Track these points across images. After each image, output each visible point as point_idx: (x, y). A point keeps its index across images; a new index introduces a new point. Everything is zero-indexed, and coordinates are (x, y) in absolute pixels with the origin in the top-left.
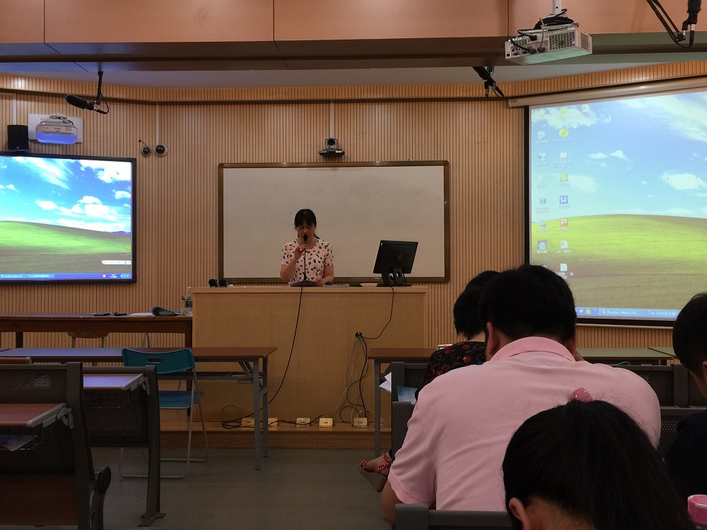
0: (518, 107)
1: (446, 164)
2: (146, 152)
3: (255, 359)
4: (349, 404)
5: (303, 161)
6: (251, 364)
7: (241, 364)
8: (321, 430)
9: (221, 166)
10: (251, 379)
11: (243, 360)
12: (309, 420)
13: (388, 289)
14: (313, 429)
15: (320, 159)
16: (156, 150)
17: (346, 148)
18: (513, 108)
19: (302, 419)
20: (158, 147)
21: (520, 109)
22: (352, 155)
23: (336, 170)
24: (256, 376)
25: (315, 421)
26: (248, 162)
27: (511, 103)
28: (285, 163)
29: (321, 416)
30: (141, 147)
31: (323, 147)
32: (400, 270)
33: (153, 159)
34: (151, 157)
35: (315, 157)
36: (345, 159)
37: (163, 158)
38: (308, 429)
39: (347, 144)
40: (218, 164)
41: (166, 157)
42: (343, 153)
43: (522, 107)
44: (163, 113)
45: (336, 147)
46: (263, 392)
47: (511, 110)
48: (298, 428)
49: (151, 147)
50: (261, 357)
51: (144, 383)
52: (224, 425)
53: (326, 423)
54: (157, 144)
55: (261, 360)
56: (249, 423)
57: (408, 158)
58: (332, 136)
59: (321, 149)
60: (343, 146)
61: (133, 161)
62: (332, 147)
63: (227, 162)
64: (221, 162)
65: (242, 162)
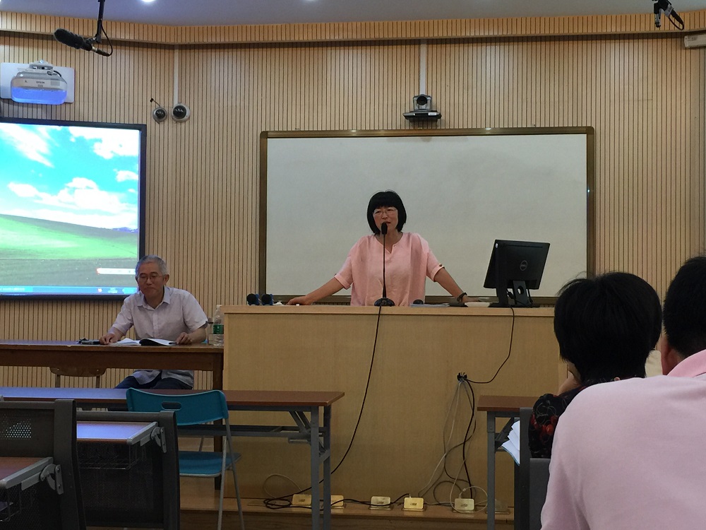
0: (699, 48)
1: (589, 131)
2: (160, 116)
3: (313, 407)
4: (449, 479)
5: (381, 128)
6: (308, 415)
7: (293, 414)
8: (407, 514)
9: (265, 135)
10: (308, 437)
11: (297, 409)
12: (388, 500)
13: (506, 311)
14: (396, 512)
15: (406, 125)
16: (174, 113)
17: (443, 109)
19: (380, 499)
20: (177, 108)
22: (451, 118)
23: (428, 141)
24: (315, 433)
25: (397, 502)
26: (302, 129)
27: (688, 42)
28: (354, 131)
29: (407, 495)
30: (153, 109)
31: (410, 106)
32: (523, 284)
33: (169, 125)
34: (166, 122)
35: (399, 122)
36: (441, 125)
37: (183, 125)
38: (387, 512)
39: (445, 104)
40: (259, 132)
41: (187, 123)
42: (439, 116)
44: (184, 60)
45: (428, 108)
46: (324, 456)
47: (688, 51)
48: (374, 511)
49: (166, 109)
50: (322, 404)
51: (159, 436)
52: (267, 504)
53: (413, 504)
54: (176, 104)
55: (322, 409)
56: (303, 501)
57: (534, 123)
58: (423, 92)
59: (408, 110)
60: (439, 107)
61: (142, 128)
62: (424, 107)
63: (272, 130)
64: (263, 130)
65: (294, 129)
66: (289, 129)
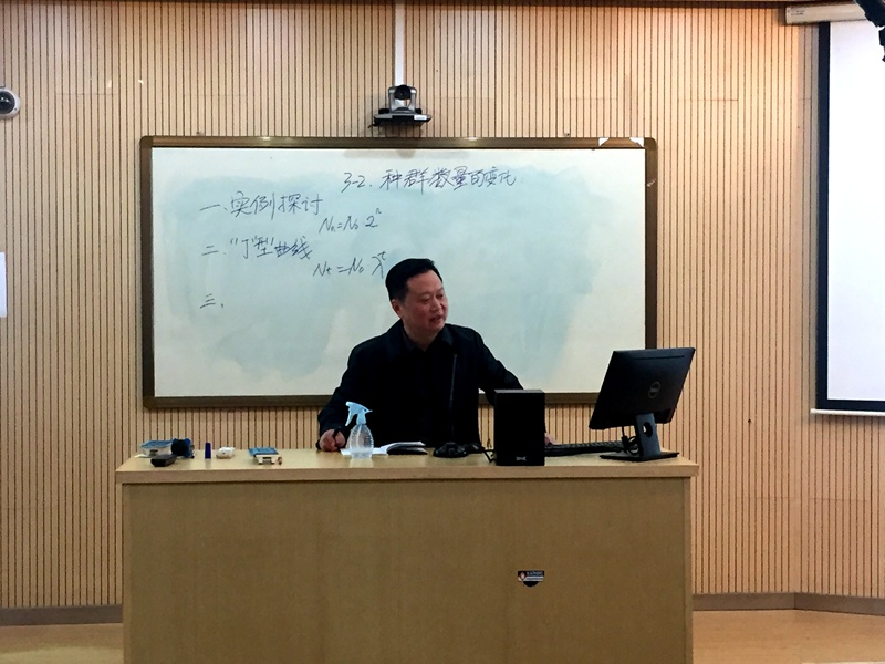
0: (805, 24)
1: (649, 146)
5: (335, 134)
9: (147, 143)
15: (374, 131)
17: (430, 108)
18: (793, 25)
21: (809, 29)
23: (410, 156)
26: (208, 135)
31: (381, 103)
35: (355, 122)
36: (427, 132)
37: (9, 124)
40: (138, 138)
41: (16, 120)
43: (812, 24)
44: (8, 20)
45: (413, 106)
47: (788, 28)
57: (567, 131)
58: (399, 82)
59: (376, 108)
60: (423, 103)
62: (401, 103)
63: (159, 134)
64: (145, 134)
65: (194, 134)
66: (187, 134)
